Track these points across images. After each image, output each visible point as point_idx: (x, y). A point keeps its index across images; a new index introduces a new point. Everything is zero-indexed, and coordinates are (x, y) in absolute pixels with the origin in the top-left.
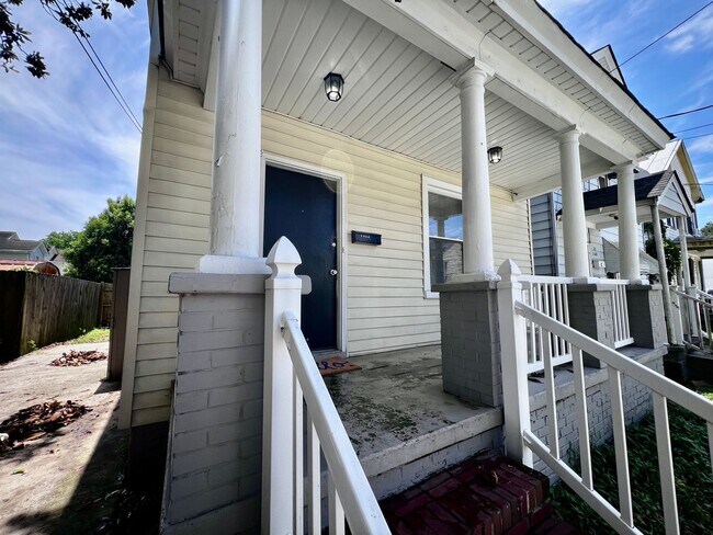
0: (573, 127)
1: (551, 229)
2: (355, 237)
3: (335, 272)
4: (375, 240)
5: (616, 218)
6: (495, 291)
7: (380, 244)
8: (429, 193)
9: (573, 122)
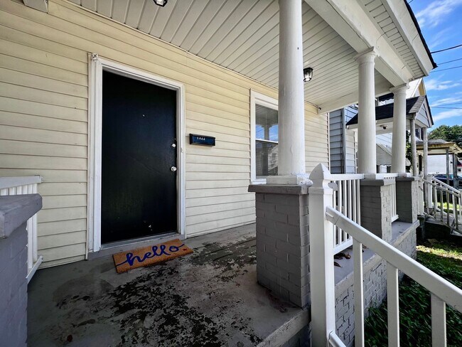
0: (371, 49)
1: (342, 135)
2: (193, 139)
3: (175, 169)
4: (209, 142)
5: (385, 128)
6: (306, 196)
7: (214, 145)
8: (256, 105)
9: (372, 45)
